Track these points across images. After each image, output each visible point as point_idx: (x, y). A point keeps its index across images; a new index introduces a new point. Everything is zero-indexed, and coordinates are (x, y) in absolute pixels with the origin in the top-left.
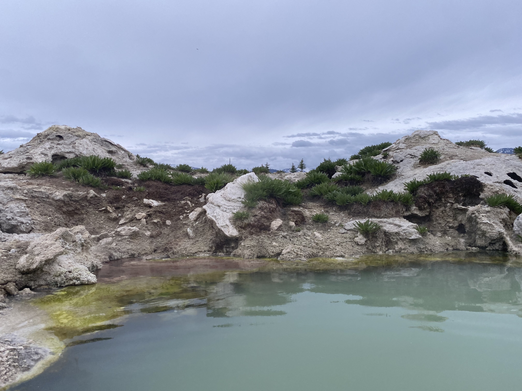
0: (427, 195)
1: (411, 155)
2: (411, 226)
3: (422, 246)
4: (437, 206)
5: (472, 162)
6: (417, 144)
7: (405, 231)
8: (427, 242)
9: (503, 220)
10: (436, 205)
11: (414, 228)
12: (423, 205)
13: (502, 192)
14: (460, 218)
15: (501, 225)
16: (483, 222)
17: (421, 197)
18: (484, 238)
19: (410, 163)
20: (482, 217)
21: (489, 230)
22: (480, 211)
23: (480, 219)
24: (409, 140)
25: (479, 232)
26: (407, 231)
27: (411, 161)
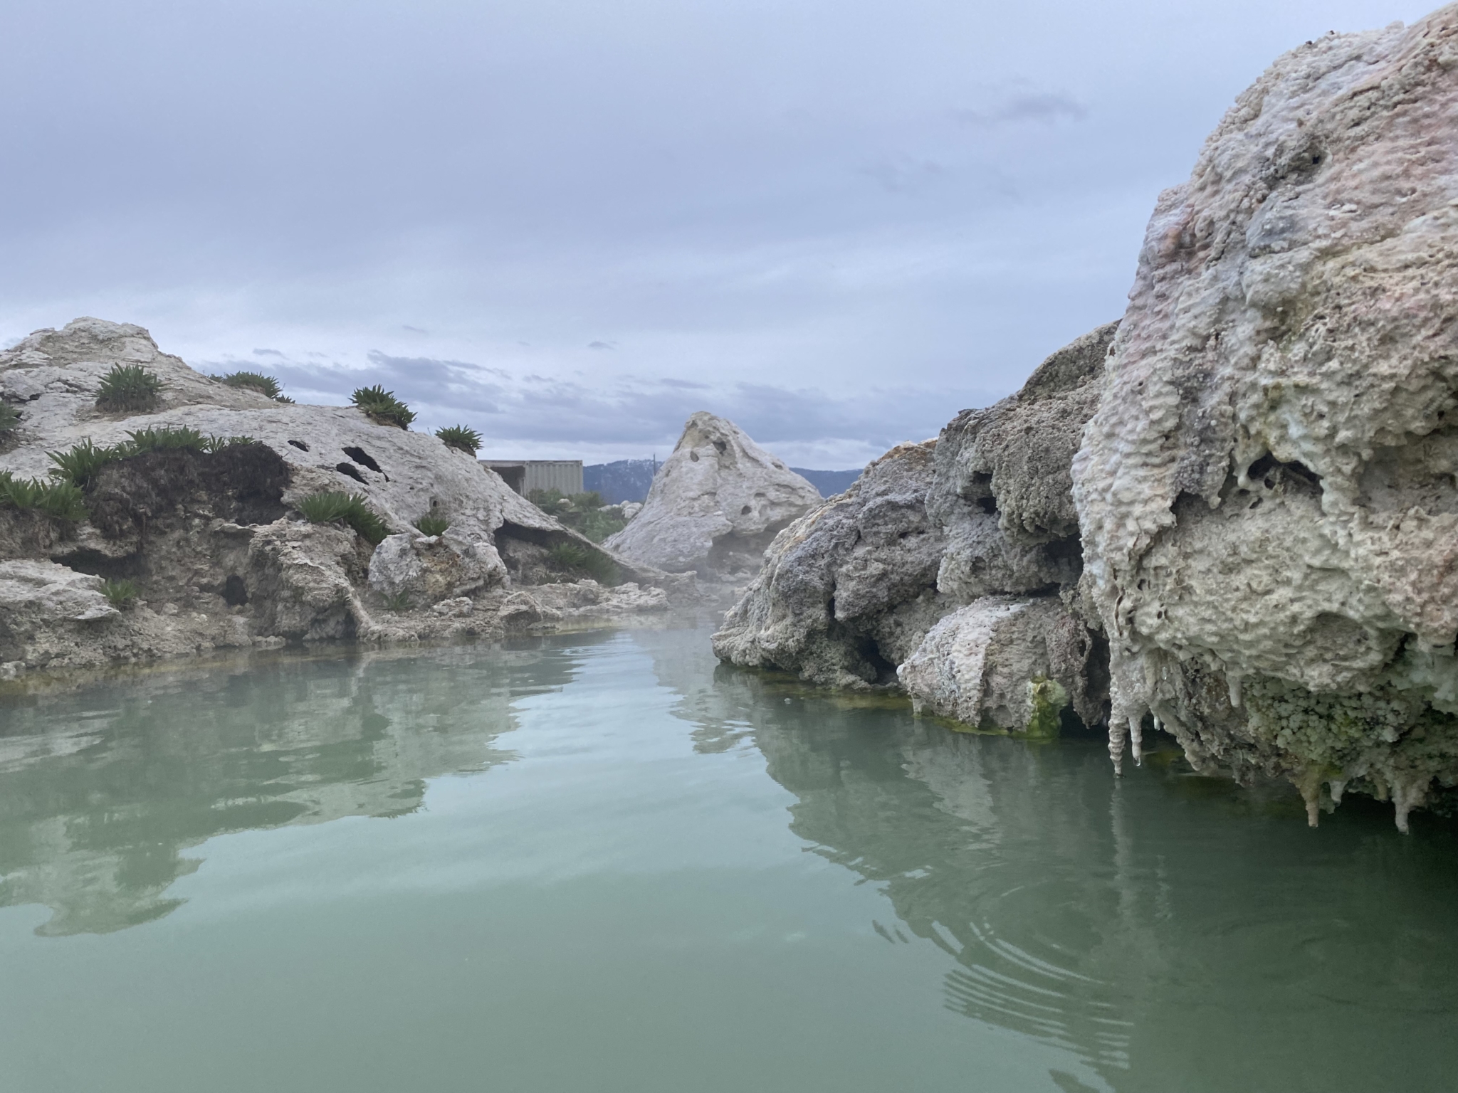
0: (128, 493)
1: (65, 382)
2: (81, 580)
3: (120, 643)
4: (162, 527)
5: (253, 413)
6: (85, 357)
7: (61, 598)
8: (135, 628)
9: (343, 556)
10: (160, 523)
11: (92, 588)
12: (117, 522)
13: (337, 488)
14: (230, 559)
15: (341, 570)
16: (296, 562)
17: (109, 497)
18: (297, 608)
19: (65, 405)
20: (290, 549)
21: (312, 585)
22: (285, 535)
23: (285, 555)
24: (57, 344)
25: (286, 593)
26: (67, 595)
27: (67, 400)
